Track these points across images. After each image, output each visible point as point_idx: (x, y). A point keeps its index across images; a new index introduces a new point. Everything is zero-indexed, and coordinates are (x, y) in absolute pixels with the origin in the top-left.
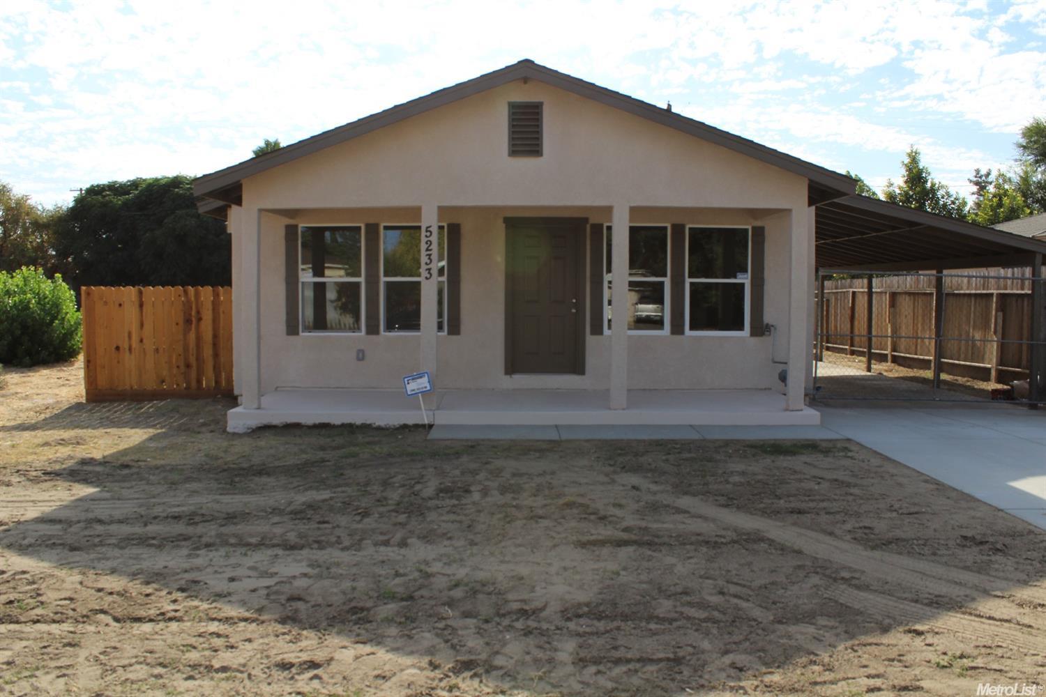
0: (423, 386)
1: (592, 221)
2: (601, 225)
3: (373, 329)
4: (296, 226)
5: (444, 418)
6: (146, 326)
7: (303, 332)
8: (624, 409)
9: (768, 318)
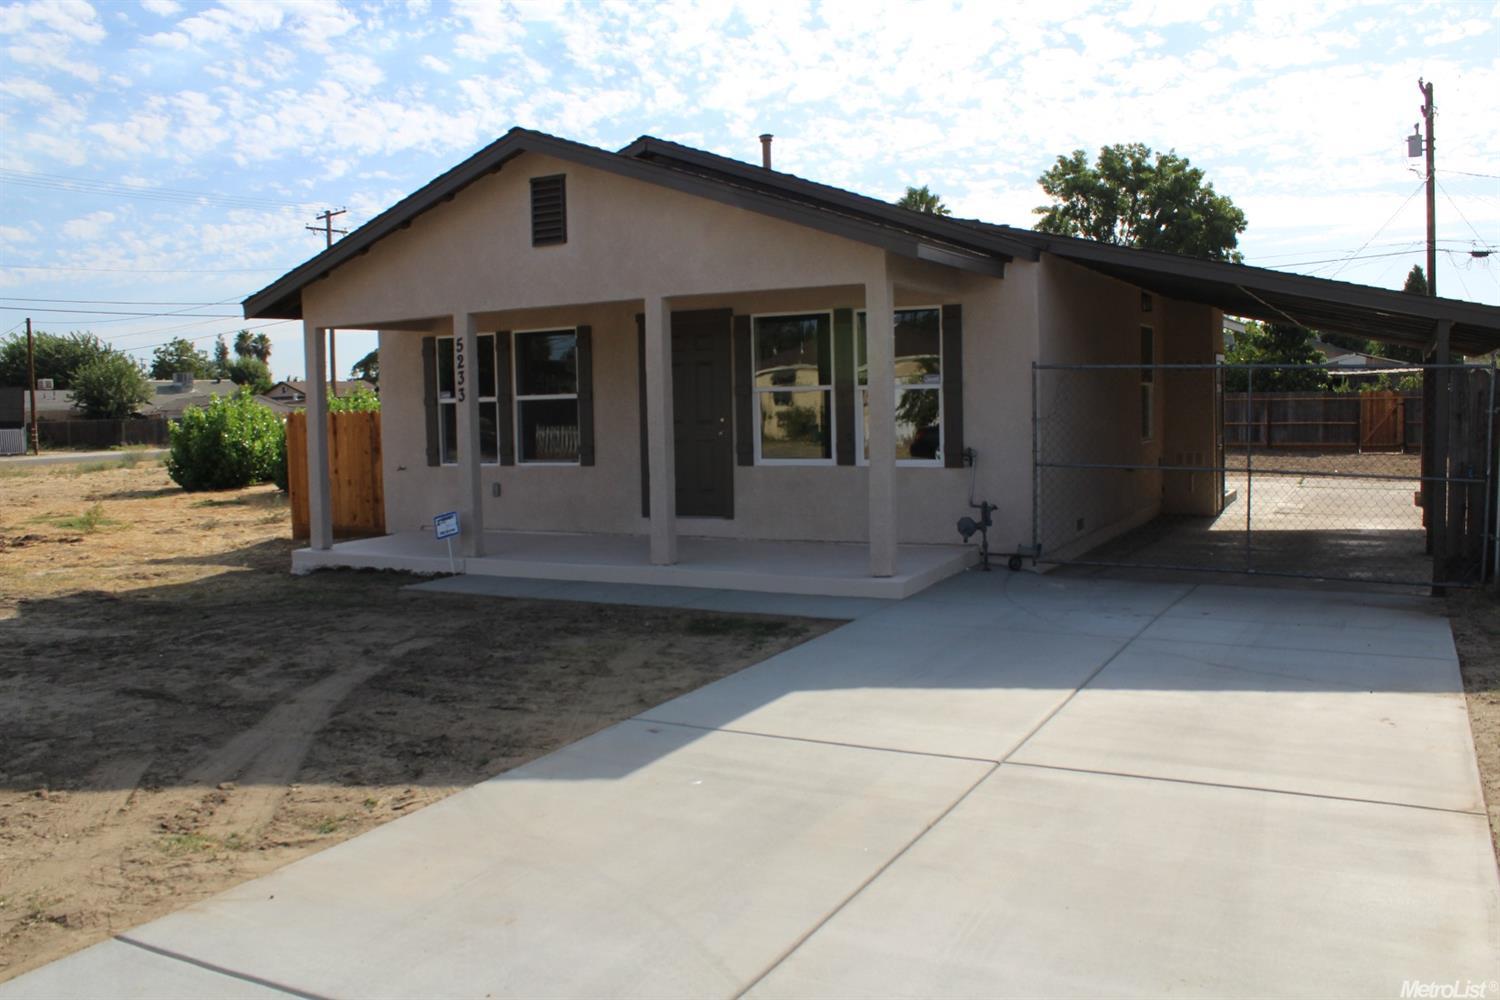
0: (451, 528)
1: (737, 312)
2: (748, 317)
3: (508, 461)
4: (433, 339)
5: (477, 566)
6: (340, 456)
7: (444, 462)
8: (665, 565)
9: (971, 438)
